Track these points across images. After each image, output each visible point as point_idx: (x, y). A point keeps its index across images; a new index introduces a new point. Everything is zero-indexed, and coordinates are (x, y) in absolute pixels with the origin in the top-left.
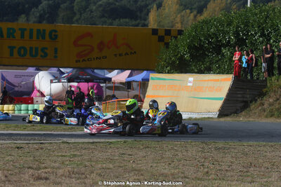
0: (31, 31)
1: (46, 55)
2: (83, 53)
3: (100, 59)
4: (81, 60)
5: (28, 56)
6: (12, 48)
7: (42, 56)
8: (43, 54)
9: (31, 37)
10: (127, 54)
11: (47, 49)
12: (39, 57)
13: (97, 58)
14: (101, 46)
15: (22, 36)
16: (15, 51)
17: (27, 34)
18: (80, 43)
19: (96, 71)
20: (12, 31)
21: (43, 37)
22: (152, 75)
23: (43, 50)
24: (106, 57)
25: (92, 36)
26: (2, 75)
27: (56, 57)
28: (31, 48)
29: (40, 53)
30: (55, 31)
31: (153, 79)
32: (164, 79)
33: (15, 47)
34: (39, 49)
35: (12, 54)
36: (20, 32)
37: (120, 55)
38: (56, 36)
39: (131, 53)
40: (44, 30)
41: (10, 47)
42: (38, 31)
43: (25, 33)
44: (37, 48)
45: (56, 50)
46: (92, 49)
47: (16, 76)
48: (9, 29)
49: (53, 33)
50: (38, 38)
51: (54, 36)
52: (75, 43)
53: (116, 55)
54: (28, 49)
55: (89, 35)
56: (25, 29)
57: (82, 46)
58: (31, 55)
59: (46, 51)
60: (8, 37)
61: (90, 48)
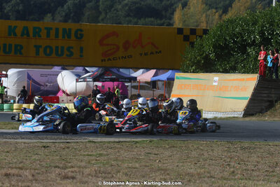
0: (57, 30)
1: (72, 54)
2: (109, 52)
3: (125, 58)
4: (106, 59)
5: (54, 55)
6: (37, 47)
7: (67, 55)
8: (68, 53)
9: (57, 36)
10: (152, 53)
11: (72, 48)
12: (64, 56)
13: (122, 57)
14: (127, 45)
15: (48, 35)
16: (41, 50)
17: (53, 33)
18: (105, 42)
19: (121, 70)
20: (37, 30)
21: (69, 36)
22: (178, 75)
23: (69, 49)
24: (131, 56)
25: (117, 36)
26: (28, 74)
27: (81, 56)
28: (57, 47)
29: (66, 52)
30: (81, 30)
31: (178, 78)
32: (190, 79)
33: (40, 46)
34: (65, 48)
35: (37, 53)
36: (45, 31)
37: (146, 54)
38: (82, 36)
39: (156, 52)
40: (70, 30)
41: (35, 46)
42: (64, 30)
43: (51, 31)
44: (63, 48)
45: (82, 49)
46: (118, 48)
47: (42, 75)
48: (35, 28)
49: (79, 32)
50: (63, 37)
51: (79, 35)
52: (101, 43)
53: (141, 54)
54: (54, 48)
55: (114, 34)
56: (51, 29)
57: (108, 45)
58: (57, 54)
59: (71, 50)
60: (34, 36)
61: (115, 47)
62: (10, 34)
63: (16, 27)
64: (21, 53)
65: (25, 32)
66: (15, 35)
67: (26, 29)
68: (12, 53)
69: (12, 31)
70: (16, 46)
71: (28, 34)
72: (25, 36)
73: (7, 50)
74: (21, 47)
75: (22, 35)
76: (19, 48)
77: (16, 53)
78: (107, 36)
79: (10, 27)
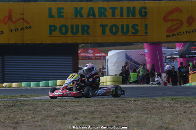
0: (122, 9)
1: (137, 31)
2: (174, 28)
3: (189, 32)
4: (171, 34)
5: (120, 33)
6: (104, 27)
7: (133, 33)
8: (134, 31)
9: (122, 14)
11: (137, 25)
12: (130, 33)
13: (186, 32)
14: (190, 21)
15: (113, 15)
16: (107, 29)
17: (117, 12)
18: (169, 18)
20: (103, 11)
21: (134, 15)
23: (134, 26)
25: (181, 11)
27: (146, 33)
28: (122, 26)
29: (131, 30)
30: (145, 8)
33: (106, 26)
34: (130, 27)
35: (104, 32)
36: (111, 11)
38: (146, 13)
40: (134, 8)
41: (102, 26)
42: (129, 9)
43: (116, 10)
44: (128, 26)
45: (146, 26)
46: (182, 23)
48: (100, 9)
49: (143, 10)
50: (128, 15)
51: (144, 13)
52: (165, 19)
54: (120, 27)
55: (178, 10)
56: (116, 8)
57: (172, 21)
58: (123, 32)
59: (136, 27)
60: (100, 16)
61: (179, 22)
62: (76, 16)
63: (83, 8)
64: (88, 33)
65: (91, 13)
66: (82, 16)
67: (92, 9)
68: (80, 33)
69: (78, 13)
70: (83, 26)
71: (94, 15)
72: (91, 17)
73: (75, 31)
74: (88, 27)
75: (89, 15)
76: (86, 28)
77: (83, 33)
78: (171, 12)
79: (76, 9)
